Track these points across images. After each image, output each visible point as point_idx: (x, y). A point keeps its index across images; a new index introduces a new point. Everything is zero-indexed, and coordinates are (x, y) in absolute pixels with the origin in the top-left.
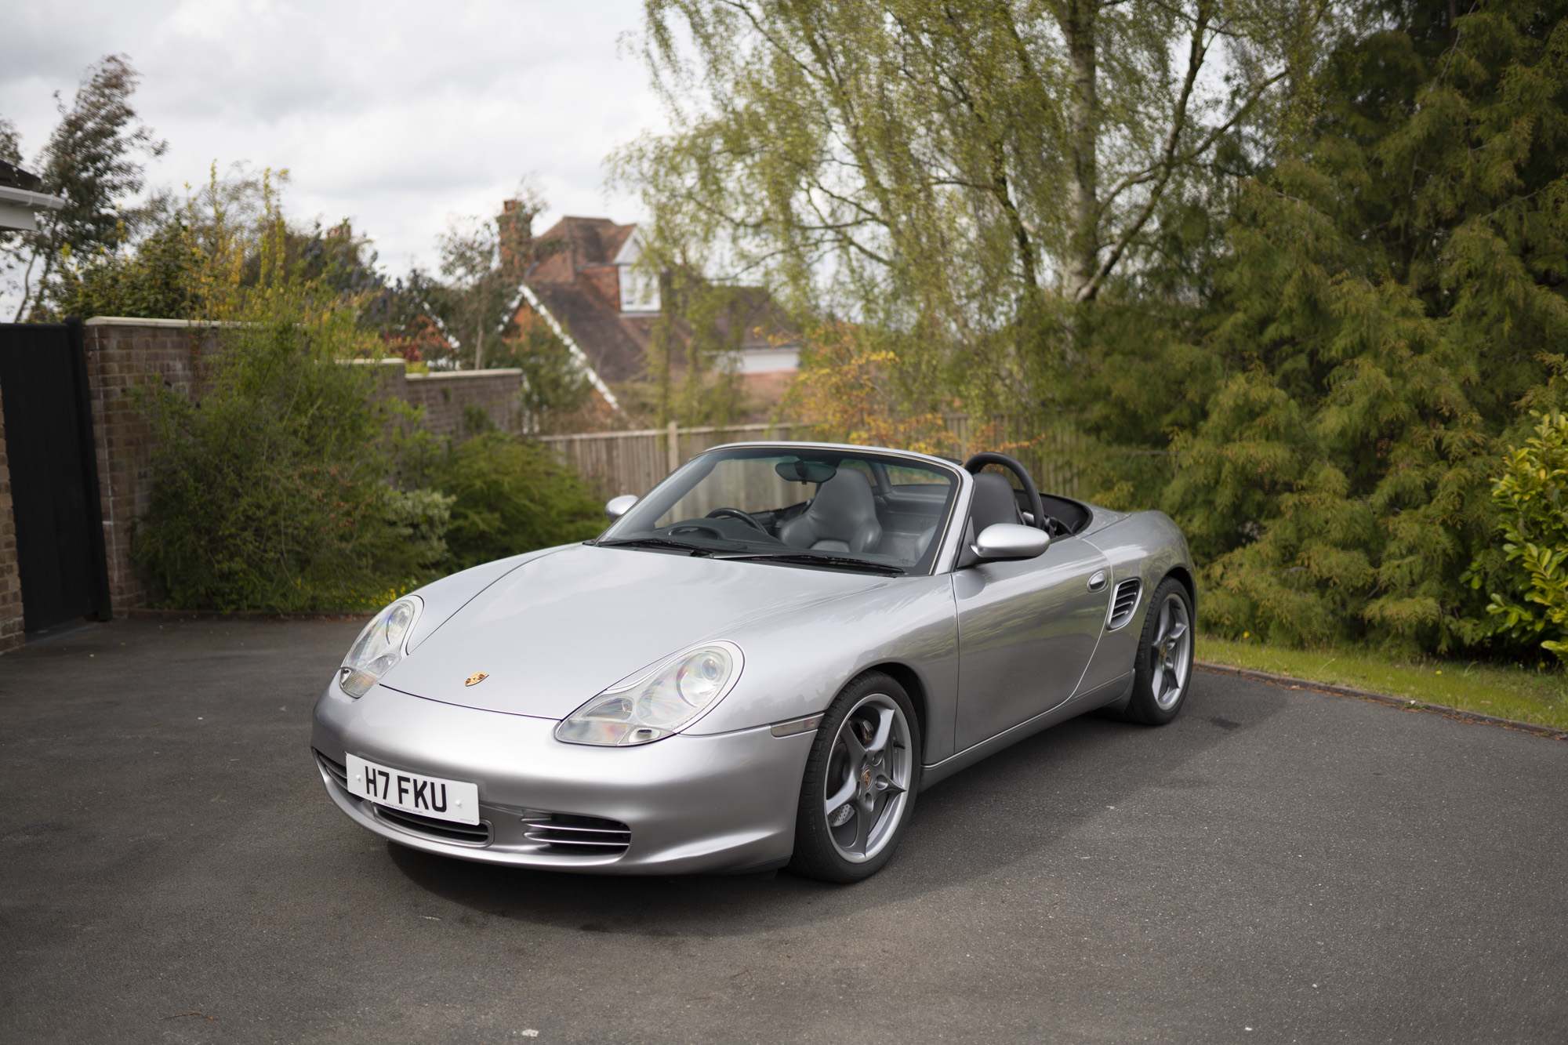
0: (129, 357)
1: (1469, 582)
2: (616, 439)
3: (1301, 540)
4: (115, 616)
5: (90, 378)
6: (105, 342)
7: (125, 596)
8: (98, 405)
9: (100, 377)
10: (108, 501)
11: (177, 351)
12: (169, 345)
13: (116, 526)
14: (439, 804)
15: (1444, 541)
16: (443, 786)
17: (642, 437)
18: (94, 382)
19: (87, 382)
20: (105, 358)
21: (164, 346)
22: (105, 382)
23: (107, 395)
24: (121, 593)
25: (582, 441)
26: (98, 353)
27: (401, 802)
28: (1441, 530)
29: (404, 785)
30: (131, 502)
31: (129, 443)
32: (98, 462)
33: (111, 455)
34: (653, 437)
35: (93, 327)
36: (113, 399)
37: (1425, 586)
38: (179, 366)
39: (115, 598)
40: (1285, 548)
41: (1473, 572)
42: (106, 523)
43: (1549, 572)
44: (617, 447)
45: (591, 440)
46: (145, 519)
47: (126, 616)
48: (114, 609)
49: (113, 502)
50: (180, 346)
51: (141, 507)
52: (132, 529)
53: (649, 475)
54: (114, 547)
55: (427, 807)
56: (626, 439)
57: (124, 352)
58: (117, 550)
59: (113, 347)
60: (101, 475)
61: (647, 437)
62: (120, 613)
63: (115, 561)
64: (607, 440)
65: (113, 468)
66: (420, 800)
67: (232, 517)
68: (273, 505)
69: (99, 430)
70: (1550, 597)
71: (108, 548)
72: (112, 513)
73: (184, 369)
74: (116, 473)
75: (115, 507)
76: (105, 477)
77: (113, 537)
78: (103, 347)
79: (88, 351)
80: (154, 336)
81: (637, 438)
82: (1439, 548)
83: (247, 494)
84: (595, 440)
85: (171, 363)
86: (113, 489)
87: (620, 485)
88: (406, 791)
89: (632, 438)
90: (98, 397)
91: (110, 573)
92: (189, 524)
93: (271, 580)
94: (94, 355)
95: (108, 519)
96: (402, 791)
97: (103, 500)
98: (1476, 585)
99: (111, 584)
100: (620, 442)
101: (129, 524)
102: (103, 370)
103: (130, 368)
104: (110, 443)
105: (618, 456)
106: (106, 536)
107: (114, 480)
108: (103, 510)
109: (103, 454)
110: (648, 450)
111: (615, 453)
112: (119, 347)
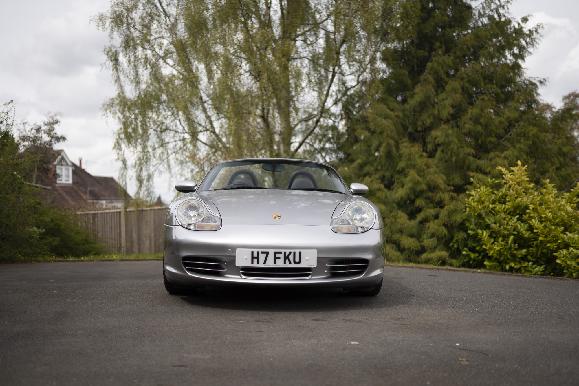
1: (453, 246)
2: (98, 213)
3: (392, 235)
14: (297, 260)
15: (445, 231)
16: (300, 253)
17: (109, 213)
25: (81, 214)
27: (275, 263)
28: (443, 227)
29: (278, 255)
34: (114, 212)
37: (438, 248)
40: (387, 238)
41: (454, 243)
43: (486, 239)
44: (98, 217)
45: (85, 214)
53: (111, 228)
55: (290, 263)
56: (102, 213)
61: (112, 213)
64: (93, 214)
66: (287, 261)
70: (488, 246)
81: (107, 213)
82: (443, 233)
84: (88, 214)
87: (98, 232)
88: (279, 258)
89: (105, 213)
96: (276, 258)
98: (456, 246)
100: (99, 215)
105: (98, 221)
110: (111, 218)
111: (96, 219)
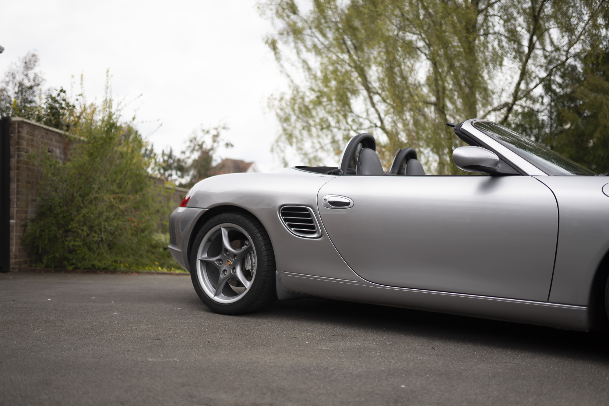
0: (32, 140)
4: (11, 270)
5: (11, 148)
6: (21, 129)
7: (17, 260)
8: (13, 161)
9: (16, 147)
10: (14, 210)
11: (58, 144)
12: (54, 140)
13: (16, 223)
18: (13, 149)
19: (9, 149)
20: (19, 137)
21: (51, 140)
22: (19, 150)
23: (19, 156)
24: (15, 258)
26: (16, 135)
30: (26, 212)
31: (28, 182)
32: (11, 190)
33: (18, 186)
35: (15, 121)
36: (22, 159)
38: (58, 151)
39: (12, 261)
42: (12, 221)
46: (33, 221)
47: (17, 270)
48: (11, 266)
49: (17, 211)
50: (59, 142)
51: (31, 215)
52: (25, 226)
54: (15, 234)
57: (30, 137)
58: (16, 235)
59: (24, 132)
60: (11, 197)
62: (14, 269)
63: (14, 241)
65: (18, 193)
67: (77, 219)
68: (99, 213)
69: (13, 174)
71: (11, 234)
72: (15, 216)
73: (61, 153)
74: (19, 196)
75: (17, 213)
76: (13, 198)
77: (15, 229)
78: (19, 132)
79: (11, 133)
80: (47, 134)
83: (86, 207)
85: (54, 149)
86: (17, 204)
90: (14, 157)
91: (11, 247)
92: (54, 222)
93: (94, 253)
94: (14, 136)
95: (13, 219)
97: (11, 209)
99: (11, 253)
101: (23, 223)
102: (18, 143)
103: (32, 146)
104: (18, 180)
106: (11, 228)
107: (18, 199)
108: (11, 215)
109: (13, 186)
112: (28, 134)
